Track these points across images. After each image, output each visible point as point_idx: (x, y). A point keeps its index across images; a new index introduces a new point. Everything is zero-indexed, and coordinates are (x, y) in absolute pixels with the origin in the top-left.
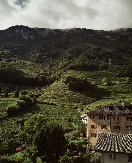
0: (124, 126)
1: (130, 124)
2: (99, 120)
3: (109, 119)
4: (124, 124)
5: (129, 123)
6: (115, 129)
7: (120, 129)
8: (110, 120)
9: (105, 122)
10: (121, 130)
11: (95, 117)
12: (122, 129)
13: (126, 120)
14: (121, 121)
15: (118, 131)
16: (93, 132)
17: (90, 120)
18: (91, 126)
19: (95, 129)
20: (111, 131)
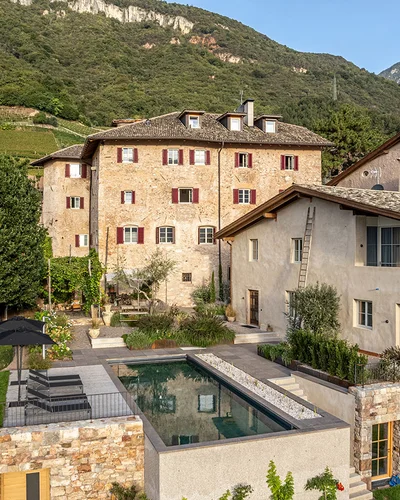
0: (270, 192)
2: (164, 168)
3: (214, 160)
4: (271, 181)
5: (287, 178)
6: (236, 201)
7: (257, 202)
8: (219, 166)
9: (193, 177)
11: (140, 157)
13: (278, 166)
14: (260, 169)
15: (249, 208)
16: (130, 219)
17: (116, 168)
18: (119, 196)
19: (141, 208)
20: (221, 211)
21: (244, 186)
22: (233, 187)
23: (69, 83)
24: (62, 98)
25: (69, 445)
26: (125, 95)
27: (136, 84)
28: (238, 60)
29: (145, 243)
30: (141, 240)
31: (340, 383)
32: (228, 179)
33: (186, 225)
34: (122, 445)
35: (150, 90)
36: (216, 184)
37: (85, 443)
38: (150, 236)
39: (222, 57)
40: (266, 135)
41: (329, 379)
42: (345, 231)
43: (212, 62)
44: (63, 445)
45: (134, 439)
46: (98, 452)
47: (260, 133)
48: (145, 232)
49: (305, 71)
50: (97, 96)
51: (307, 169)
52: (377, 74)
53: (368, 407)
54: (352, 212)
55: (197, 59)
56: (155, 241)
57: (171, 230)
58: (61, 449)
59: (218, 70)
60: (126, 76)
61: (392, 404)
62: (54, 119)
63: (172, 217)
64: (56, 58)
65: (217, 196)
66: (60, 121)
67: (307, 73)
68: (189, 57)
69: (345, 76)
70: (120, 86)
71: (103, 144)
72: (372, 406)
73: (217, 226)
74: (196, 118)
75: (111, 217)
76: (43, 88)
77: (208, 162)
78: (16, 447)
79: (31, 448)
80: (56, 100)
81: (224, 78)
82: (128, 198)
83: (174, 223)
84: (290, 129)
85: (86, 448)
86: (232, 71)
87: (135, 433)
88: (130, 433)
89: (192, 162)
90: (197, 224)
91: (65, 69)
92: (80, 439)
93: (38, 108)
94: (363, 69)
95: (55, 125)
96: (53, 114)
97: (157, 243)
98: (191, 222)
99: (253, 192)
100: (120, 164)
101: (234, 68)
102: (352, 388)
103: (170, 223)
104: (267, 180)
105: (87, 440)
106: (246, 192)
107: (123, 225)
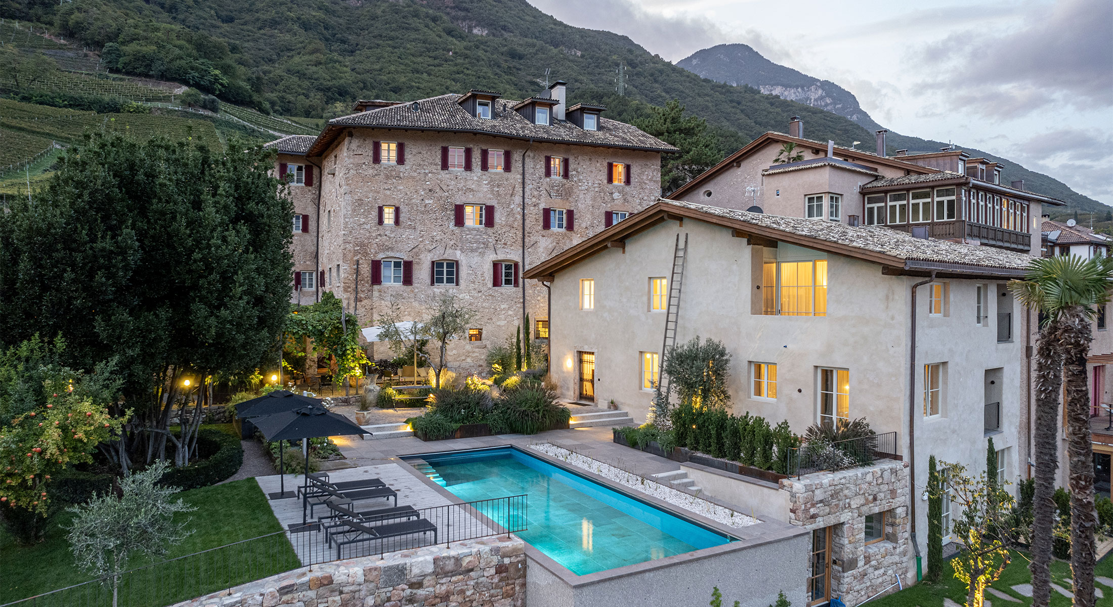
0: (592, 213)
1: (622, 201)
2: (444, 175)
3: (517, 165)
4: (594, 199)
5: (616, 195)
6: (547, 225)
7: (576, 227)
8: (523, 174)
9: (485, 188)
10: (576, 233)
11: (408, 156)
12: (584, 225)
13: (604, 177)
14: (580, 180)
15: (564, 236)
16: (392, 249)
17: (371, 172)
18: (375, 213)
19: (408, 232)
20: (526, 240)
21: (559, 205)
22: (542, 206)
23: (234, 49)
24: (226, 69)
25: (420, 585)
26: (320, 71)
27: (335, 56)
28: (485, 32)
29: (415, 285)
30: (408, 280)
31: (761, 476)
32: (536, 193)
33: (475, 259)
34: (496, 580)
35: (357, 66)
36: (518, 199)
37: (444, 580)
38: (422, 273)
39: (464, 26)
40: (585, 134)
41: (742, 471)
42: (735, 267)
43: (450, 32)
44: (412, 586)
45: (512, 570)
46: (462, 592)
47: (576, 131)
48: (415, 267)
49: (579, 53)
50: (278, 70)
51: (642, 183)
52: (674, 63)
53: (809, 505)
54: (745, 240)
55: (427, 26)
56: (429, 281)
57: (453, 266)
58: (408, 591)
59: (459, 45)
60: (321, 45)
61: (835, 502)
62: (213, 101)
63: (454, 248)
64: (211, 8)
65: (519, 217)
66: (222, 105)
67: (582, 56)
68: (415, 22)
69: (631, 64)
70: (313, 57)
71: (351, 135)
72: (813, 505)
73: (519, 260)
74: (487, 105)
75: (362, 245)
76: (195, 52)
77: (507, 168)
78: (341, 593)
79: (363, 593)
80: (217, 72)
81: (466, 57)
82: (389, 215)
83: (458, 255)
84: (616, 128)
85: (444, 588)
86: (477, 47)
87: (514, 559)
88: (507, 561)
89: (485, 167)
90: (492, 257)
91: (226, 27)
92: (435, 574)
93: (186, 82)
94: (657, 56)
95: (215, 109)
96: (213, 94)
97: (432, 283)
98: (482, 254)
99: (570, 214)
100: (377, 166)
101: (480, 43)
102: (785, 482)
103: (450, 255)
104: (588, 196)
105: (446, 574)
106: (561, 213)
107: (380, 256)
